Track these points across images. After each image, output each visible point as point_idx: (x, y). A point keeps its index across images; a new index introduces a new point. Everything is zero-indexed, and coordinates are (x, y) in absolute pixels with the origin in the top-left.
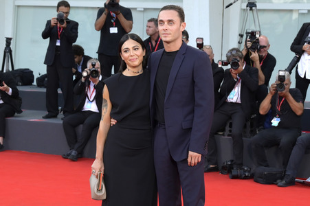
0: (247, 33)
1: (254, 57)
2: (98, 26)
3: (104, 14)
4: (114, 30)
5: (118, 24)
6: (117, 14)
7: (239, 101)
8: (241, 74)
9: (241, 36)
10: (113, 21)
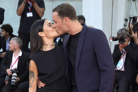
0: (130, 18)
1: (134, 37)
2: (19, 12)
3: (23, 3)
4: (30, 15)
5: (33, 10)
6: (33, 3)
7: (123, 70)
8: (126, 48)
9: (126, 20)
10: (29, 8)
